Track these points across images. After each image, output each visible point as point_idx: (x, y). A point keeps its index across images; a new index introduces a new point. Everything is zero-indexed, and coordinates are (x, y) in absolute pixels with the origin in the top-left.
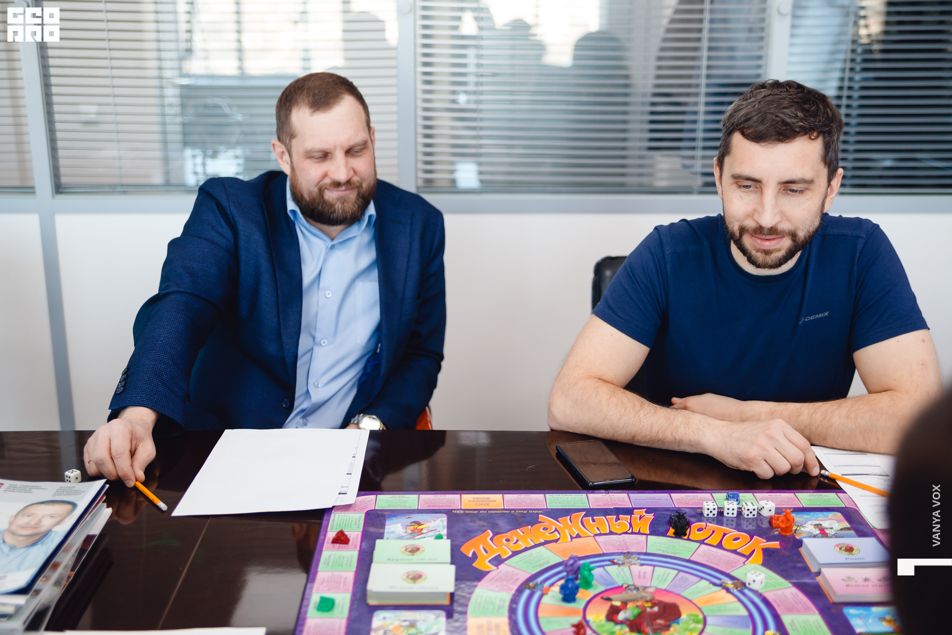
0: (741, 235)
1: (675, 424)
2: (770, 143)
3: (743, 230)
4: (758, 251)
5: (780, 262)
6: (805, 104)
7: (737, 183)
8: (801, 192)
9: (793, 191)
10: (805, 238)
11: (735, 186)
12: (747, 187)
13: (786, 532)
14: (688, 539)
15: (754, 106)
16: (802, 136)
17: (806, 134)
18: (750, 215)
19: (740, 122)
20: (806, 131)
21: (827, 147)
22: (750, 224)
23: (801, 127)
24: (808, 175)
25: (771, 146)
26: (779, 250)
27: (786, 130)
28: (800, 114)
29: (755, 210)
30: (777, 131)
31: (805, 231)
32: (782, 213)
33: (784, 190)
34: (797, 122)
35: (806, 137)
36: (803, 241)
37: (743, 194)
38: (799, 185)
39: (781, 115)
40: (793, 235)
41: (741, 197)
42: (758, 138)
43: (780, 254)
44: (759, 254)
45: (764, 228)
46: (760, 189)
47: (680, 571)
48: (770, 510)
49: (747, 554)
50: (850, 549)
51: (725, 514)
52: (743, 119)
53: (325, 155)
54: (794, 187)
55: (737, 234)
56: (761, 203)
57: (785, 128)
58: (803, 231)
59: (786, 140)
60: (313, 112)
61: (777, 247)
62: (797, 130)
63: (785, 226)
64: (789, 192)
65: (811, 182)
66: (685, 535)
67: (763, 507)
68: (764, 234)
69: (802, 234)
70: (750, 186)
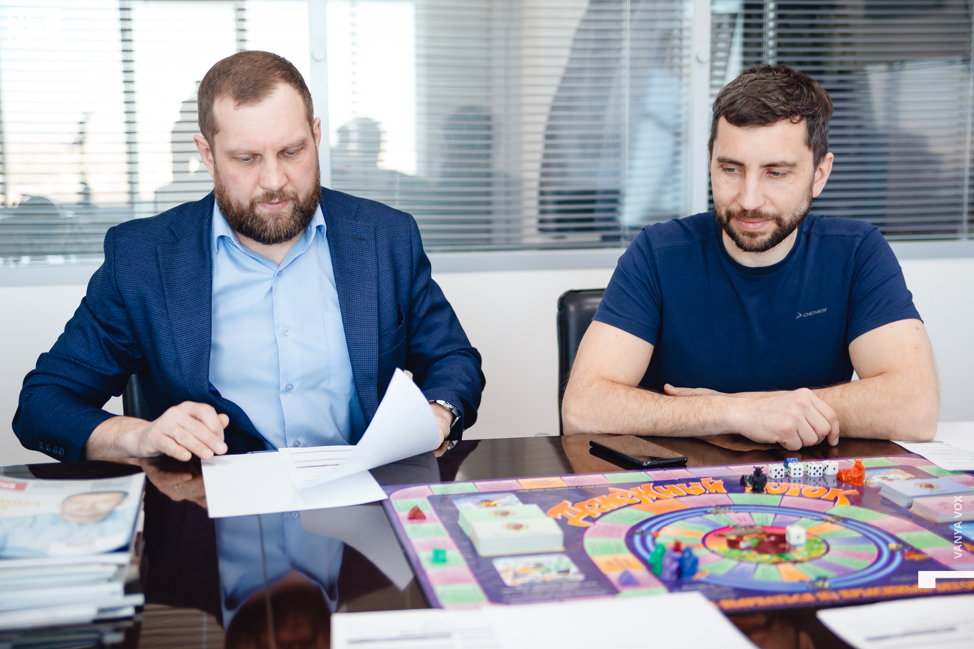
0: (728, 220)
2: (752, 127)
3: (730, 215)
4: (744, 234)
5: (765, 245)
6: (788, 88)
7: (722, 167)
8: (784, 175)
9: (777, 174)
10: (791, 222)
11: (721, 170)
12: (730, 170)
13: (859, 483)
14: (768, 493)
15: (740, 90)
16: (783, 119)
17: (787, 117)
18: (735, 200)
19: (727, 106)
20: (788, 115)
21: (811, 130)
22: (735, 208)
23: (782, 111)
24: (789, 158)
25: (752, 129)
26: (764, 234)
27: (768, 113)
28: (782, 98)
29: (738, 195)
30: (759, 115)
31: (792, 215)
32: (766, 197)
33: (767, 173)
34: (778, 106)
35: (787, 121)
37: (728, 178)
38: (781, 169)
39: (763, 99)
40: (778, 220)
41: (726, 180)
42: (741, 121)
43: (766, 237)
44: (745, 237)
45: (749, 211)
46: (743, 172)
47: (776, 514)
48: (834, 469)
49: (833, 499)
50: (931, 486)
52: (729, 103)
53: (254, 157)
54: (776, 170)
55: (725, 219)
56: (745, 186)
57: (765, 112)
58: (788, 215)
59: (767, 124)
60: (239, 105)
61: (762, 230)
62: (779, 113)
63: (768, 209)
64: (772, 175)
66: (764, 490)
67: (828, 466)
68: (748, 217)
69: (787, 219)
70: (734, 170)
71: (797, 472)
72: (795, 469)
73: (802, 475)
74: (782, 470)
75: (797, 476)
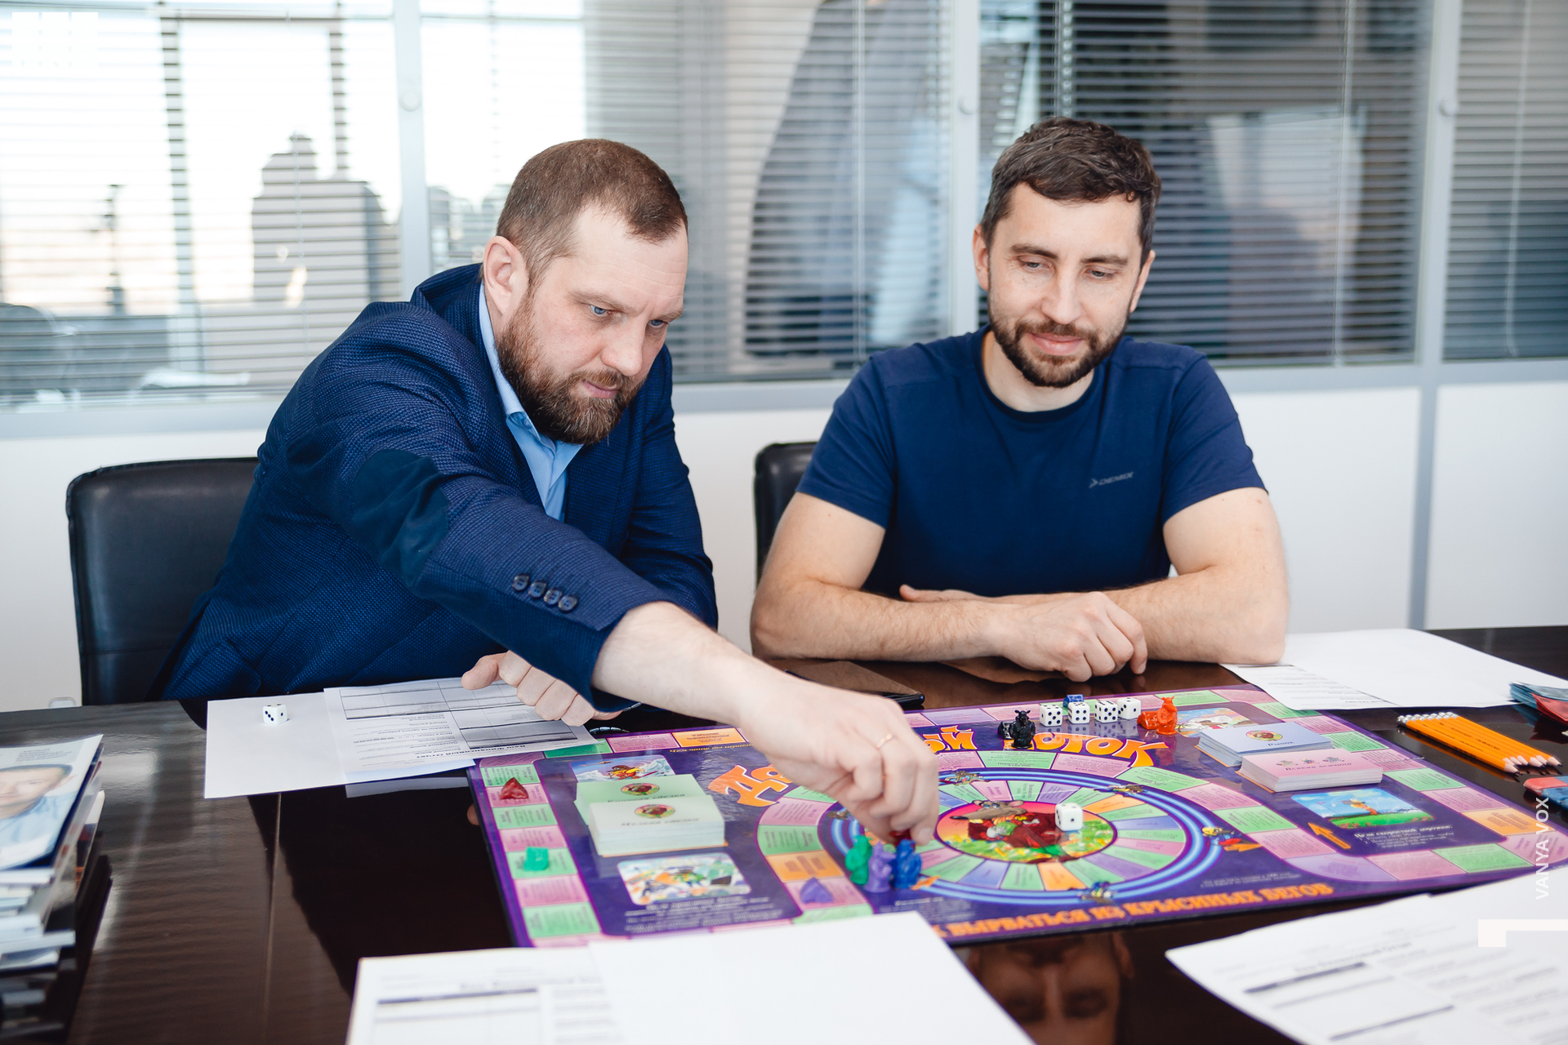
0: (1018, 337)
1: (942, 616)
2: (1072, 201)
3: (1022, 329)
4: (1042, 359)
5: (1072, 376)
7: (1018, 259)
8: (1110, 276)
9: (1098, 273)
10: (1108, 346)
11: (1015, 263)
12: (1033, 264)
13: (1169, 732)
14: (1036, 750)
15: (1048, 148)
16: (1117, 194)
17: (1121, 192)
18: (1037, 307)
19: (1028, 169)
20: (1121, 188)
21: (1145, 215)
22: (1035, 319)
23: (1116, 180)
24: (1122, 253)
25: (1072, 205)
26: (1073, 360)
27: (1097, 183)
28: (1114, 163)
29: (1044, 299)
30: (1086, 184)
31: (1109, 334)
32: (1082, 305)
33: (1086, 272)
34: (1110, 174)
35: (1121, 197)
36: (1104, 349)
37: (1026, 276)
38: (1109, 266)
39: (1089, 162)
40: (1093, 340)
41: (1023, 279)
42: (1055, 193)
43: (1073, 366)
44: (1044, 364)
45: (1058, 324)
46: (1052, 269)
47: (1045, 782)
48: (1135, 710)
49: (1128, 756)
50: (1269, 736)
51: (1074, 721)
52: (1032, 165)
54: (1100, 267)
55: (1012, 334)
56: (1056, 289)
57: (1094, 181)
58: (1106, 334)
59: (1096, 198)
61: (1072, 353)
62: (1111, 184)
63: (1084, 325)
64: (1094, 275)
65: (1122, 262)
66: (1031, 746)
67: (1125, 706)
68: (1056, 334)
69: (1104, 339)
70: (1038, 264)
71: (1081, 715)
72: (1078, 712)
73: (1087, 721)
74: (1059, 713)
75: (1081, 721)
